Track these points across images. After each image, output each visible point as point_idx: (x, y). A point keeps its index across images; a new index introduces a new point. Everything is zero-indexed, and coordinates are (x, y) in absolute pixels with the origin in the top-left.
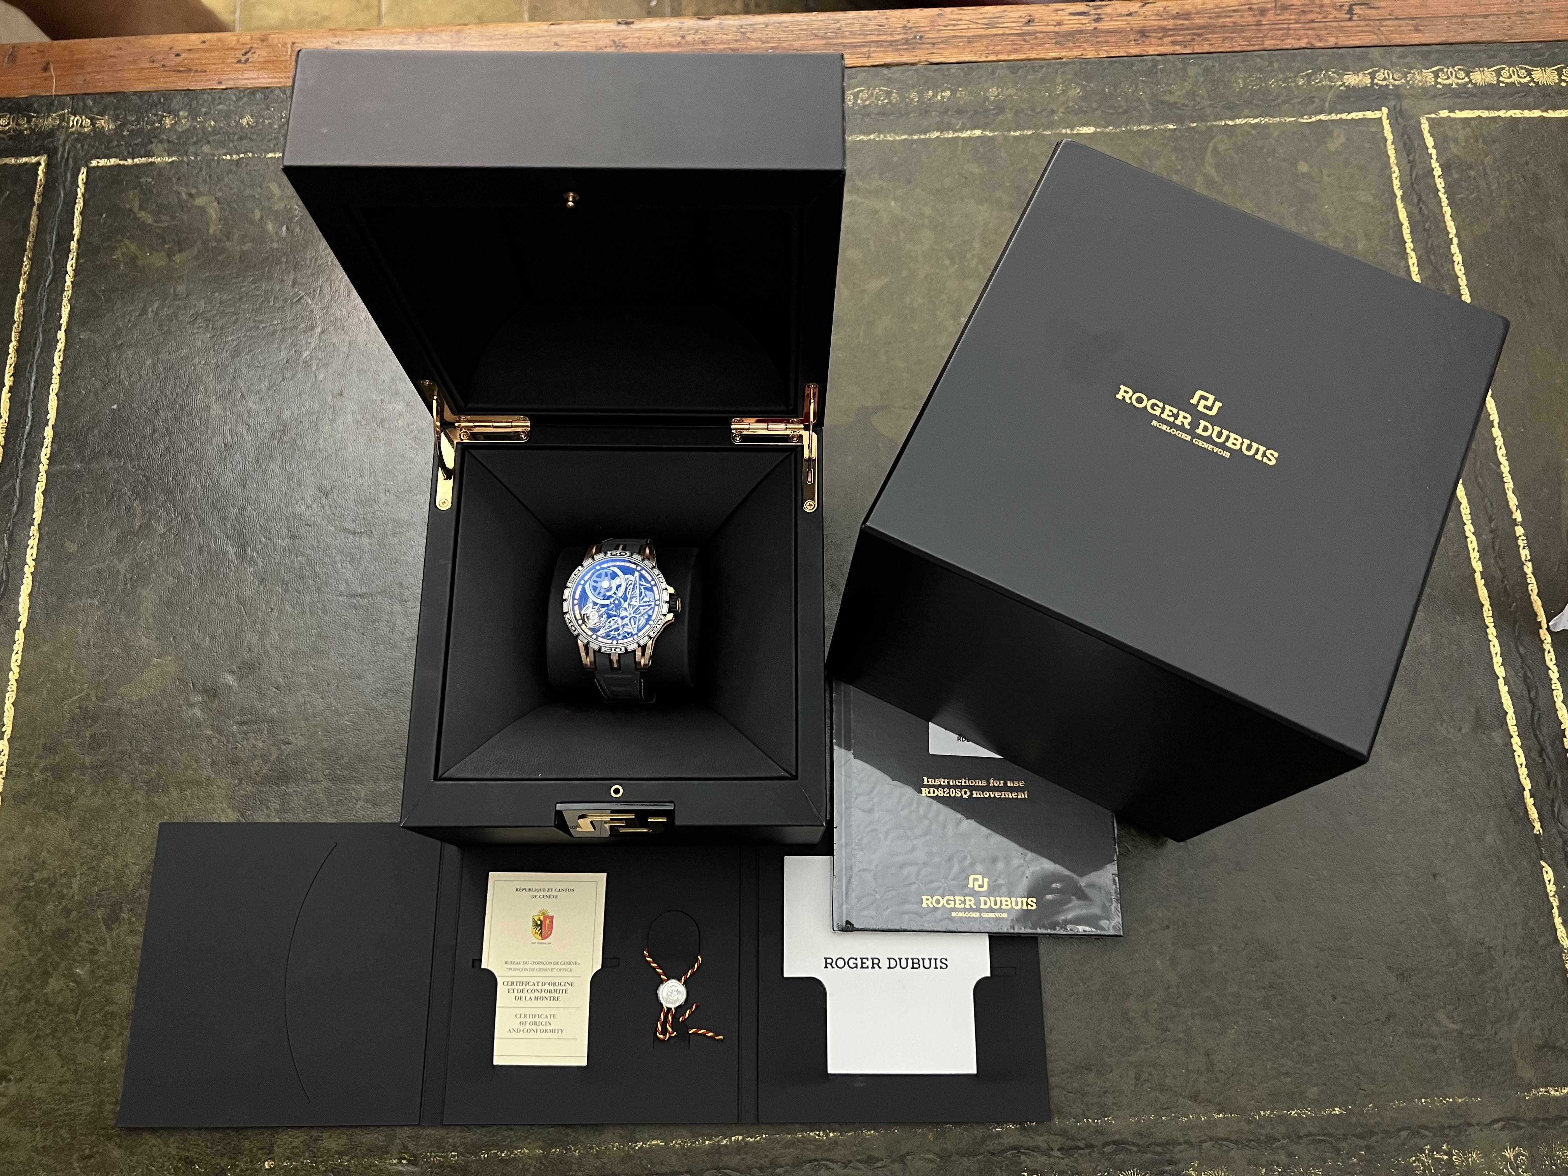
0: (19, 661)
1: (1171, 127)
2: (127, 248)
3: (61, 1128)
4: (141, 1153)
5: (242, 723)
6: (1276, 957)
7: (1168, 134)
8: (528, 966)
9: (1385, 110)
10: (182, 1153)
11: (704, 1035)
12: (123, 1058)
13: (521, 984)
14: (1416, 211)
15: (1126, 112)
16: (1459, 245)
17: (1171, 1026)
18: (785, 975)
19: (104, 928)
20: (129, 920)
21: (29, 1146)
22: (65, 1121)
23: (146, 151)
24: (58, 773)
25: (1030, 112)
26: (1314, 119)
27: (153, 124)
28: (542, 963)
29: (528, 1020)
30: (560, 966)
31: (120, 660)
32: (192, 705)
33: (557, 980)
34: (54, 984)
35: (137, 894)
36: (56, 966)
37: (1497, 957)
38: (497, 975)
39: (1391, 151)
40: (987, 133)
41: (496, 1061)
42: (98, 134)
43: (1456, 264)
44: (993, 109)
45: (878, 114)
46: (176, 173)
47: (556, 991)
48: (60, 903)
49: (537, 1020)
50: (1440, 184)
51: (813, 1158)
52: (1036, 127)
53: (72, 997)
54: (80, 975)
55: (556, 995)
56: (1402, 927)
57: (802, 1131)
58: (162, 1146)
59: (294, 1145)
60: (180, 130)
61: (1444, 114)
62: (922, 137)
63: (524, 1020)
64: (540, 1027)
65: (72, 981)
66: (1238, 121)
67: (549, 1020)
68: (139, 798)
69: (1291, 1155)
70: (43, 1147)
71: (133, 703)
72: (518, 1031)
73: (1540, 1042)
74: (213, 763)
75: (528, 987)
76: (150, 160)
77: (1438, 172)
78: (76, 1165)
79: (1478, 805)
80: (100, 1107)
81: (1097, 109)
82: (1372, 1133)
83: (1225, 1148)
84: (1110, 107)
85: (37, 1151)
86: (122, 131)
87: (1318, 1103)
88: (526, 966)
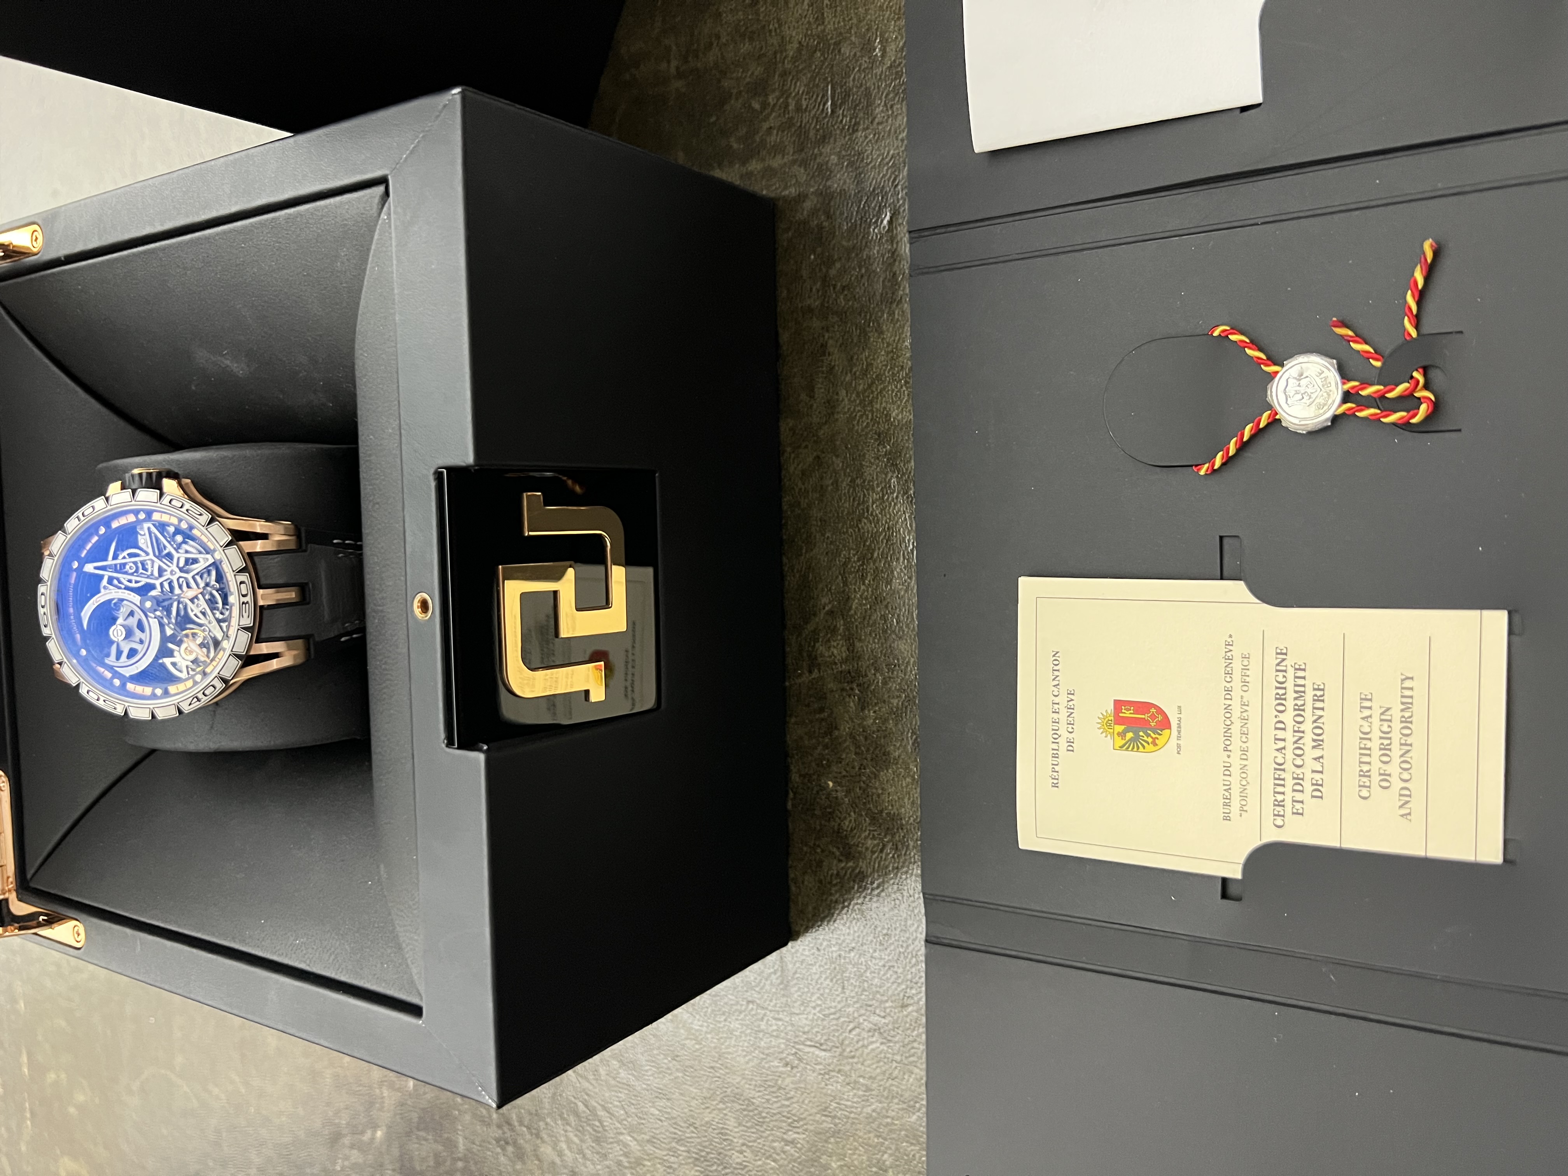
8: (1236, 761)
11: (1421, 296)
13: (1279, 781)
18: (1258, 97)
28: (1227, 728)
29: (1376, 765)
30: (1237, 684)
33: (1271, 693)
38: (1257, 843)
41: (1493, 854)
47: (1300, 694)
49: (1375, 744)
55: (1310, 694)
63: (1376, 778)
64: (1396, 736)
67: (1376, 713)
72: (1406, 796)
75: (1288, 766)
88: (1235, 770)
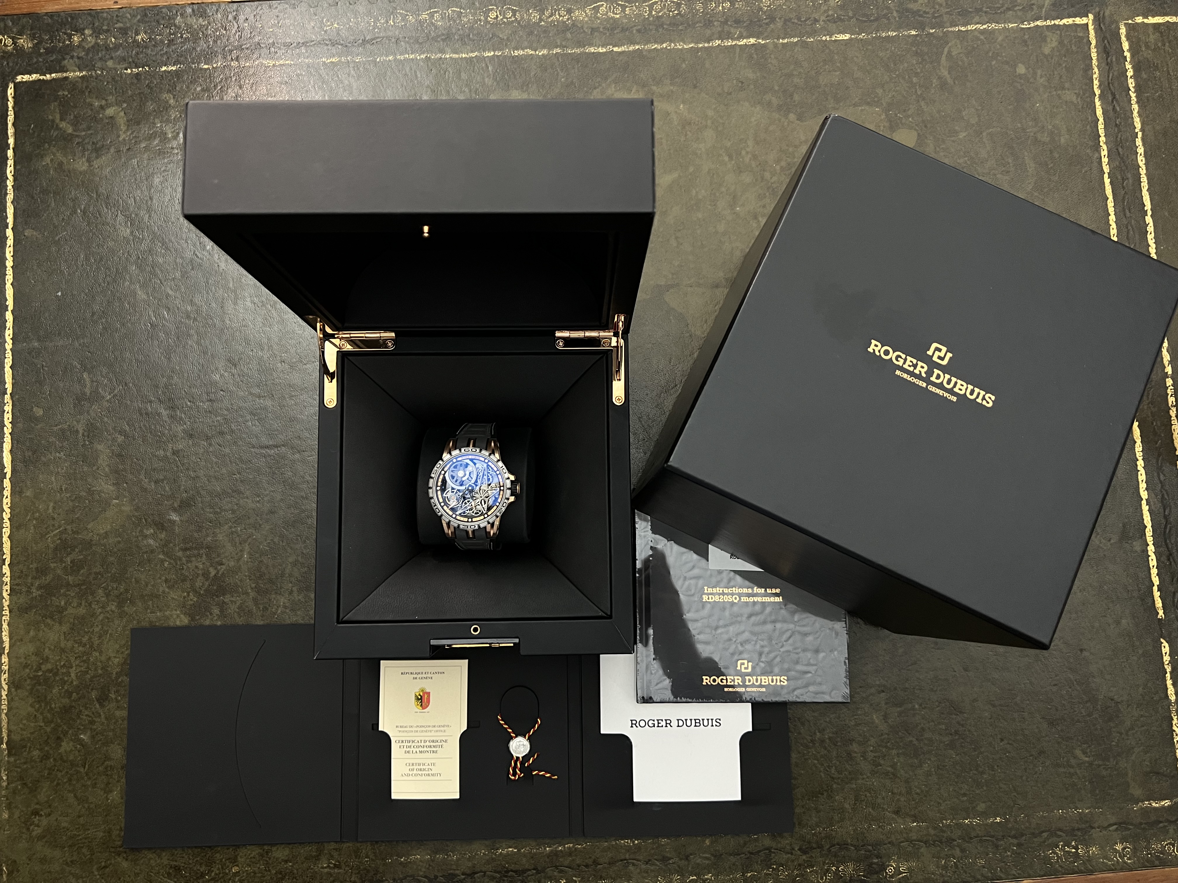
0: (9, 504)
1: (913, 33)
2: (54, 155)
3: (82, 847)
4: (142, 864)
5: (186, 549)
6: (961, 712)
7: (910, 40)
8: (414, 729)
9: (1091, 16)
10: (172, 863)
11: (543, 776)
12: (122, 798)
13: (409, 742)
14: (1110, 108)
15: (876, 20)
16: (1143, 139)
17: (882, 762)
18: (602, 732)
19: (98, 706)
20: (116, 699)
21: (61, 861)
22: (85, 843)
23: (60, 67)
24: (49, 590)
25: (796, 21)
26: (1032, 25)
27: (64, 42)
28: (423, 726)
29: (415, 767)
30: (437, 729)
31: (87, 501)
32: (146, 536)
33: (435, 739)
34: (66, 746)
35: (120, 680)
36: (65, 733)
37: (1122, 710)
38: (390, 736)
39: (1094, 55)
40: (760, 41)
41: (394, 797)
42: (19, 51)
43: (1139, 155)
44: (765, 19)
45: (670, 24)
46: (87, 87)
47: (434, 747)
48: (63, 688)
49: (421, 767)
50: (1131, 83)
51: (623, 857)
52: (801, 35)
53: (80, 755)
54: (84, 740)
55: (435, 749)
56: (1055, 689)
57: (615, 840)
58: (157, 859)
59: (252, 856)
60: (87, 47)
61: (1139, 20)
62: (706, 45)
63: (412, 767)
64: (424, 772)
65: (79, 744)
66: (969, 28)
67: (430, 767)
68: (113, 608)
69: (963, 851)
70: (72, 862)
71: (101, 536)
72: (408, 775)
73: (1148, 769)
74: (166, 581)
75: (414, 744)
76: (65, 75)
77: (1130, 73)
78: (96, 873)
79: (1118, 598)
80: (109, 832)
81: (852, 18)
82: (1022, 835)
83: (917, 846)
84: (865, 15)
85: (67, 864)
86: (39, 49)
87: (984, 814)
88: (411, 729)
